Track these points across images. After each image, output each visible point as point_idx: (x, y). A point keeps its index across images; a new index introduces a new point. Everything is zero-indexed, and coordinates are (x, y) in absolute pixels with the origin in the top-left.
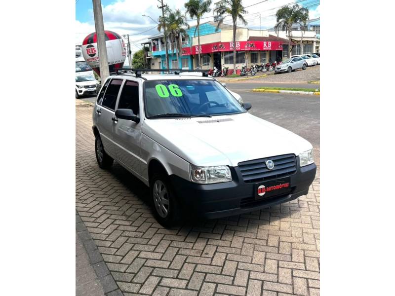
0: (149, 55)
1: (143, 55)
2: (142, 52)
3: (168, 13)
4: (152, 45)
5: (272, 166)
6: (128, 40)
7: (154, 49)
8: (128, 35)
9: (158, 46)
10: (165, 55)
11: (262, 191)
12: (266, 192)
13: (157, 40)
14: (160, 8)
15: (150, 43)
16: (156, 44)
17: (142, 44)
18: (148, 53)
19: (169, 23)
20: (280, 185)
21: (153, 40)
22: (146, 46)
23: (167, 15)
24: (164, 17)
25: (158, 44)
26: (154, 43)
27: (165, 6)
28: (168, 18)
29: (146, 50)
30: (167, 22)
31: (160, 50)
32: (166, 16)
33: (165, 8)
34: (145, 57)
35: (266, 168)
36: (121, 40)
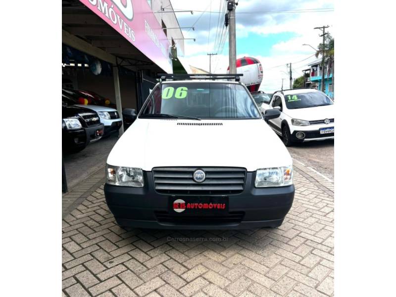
0: (308, 81)
1: (303, 81)
2: (302, 78)
3: (327, 40)
4: (312, 71)
5: (202, 179)
6: (291, 68)
7: (313, 75)
8: (291, 64)
9: (317, 72)
10: (321, 80)
11: (179, 206)
12: (186, 208)
13: (316, 66)
14: (322, 36)
15: (309, 70)
16: (315, 70)
17: (303, 71)
18: (308, 78)
19: (328, 49)
20: (211, 204)
21: (313, 66)
22: (307, 72)
23: (327, 42)
24: (324, 44)
25: (317, 70)
26: (313, 69)
27: (326, 34)
28: (327, 45)
29: (307, 76)
30: (326, 49)
31: (318, 75)
32: (325, 42)
33: (326, 35)
34: (304, 83)
35: (192, 179)
36: (259, 64)
